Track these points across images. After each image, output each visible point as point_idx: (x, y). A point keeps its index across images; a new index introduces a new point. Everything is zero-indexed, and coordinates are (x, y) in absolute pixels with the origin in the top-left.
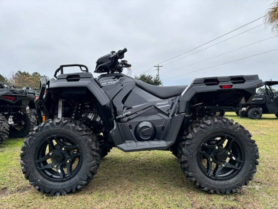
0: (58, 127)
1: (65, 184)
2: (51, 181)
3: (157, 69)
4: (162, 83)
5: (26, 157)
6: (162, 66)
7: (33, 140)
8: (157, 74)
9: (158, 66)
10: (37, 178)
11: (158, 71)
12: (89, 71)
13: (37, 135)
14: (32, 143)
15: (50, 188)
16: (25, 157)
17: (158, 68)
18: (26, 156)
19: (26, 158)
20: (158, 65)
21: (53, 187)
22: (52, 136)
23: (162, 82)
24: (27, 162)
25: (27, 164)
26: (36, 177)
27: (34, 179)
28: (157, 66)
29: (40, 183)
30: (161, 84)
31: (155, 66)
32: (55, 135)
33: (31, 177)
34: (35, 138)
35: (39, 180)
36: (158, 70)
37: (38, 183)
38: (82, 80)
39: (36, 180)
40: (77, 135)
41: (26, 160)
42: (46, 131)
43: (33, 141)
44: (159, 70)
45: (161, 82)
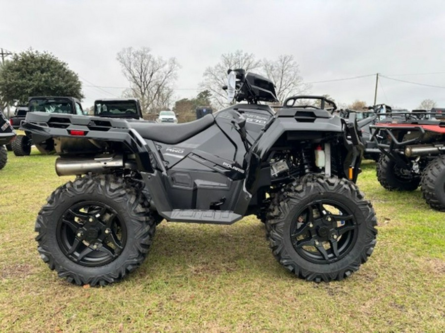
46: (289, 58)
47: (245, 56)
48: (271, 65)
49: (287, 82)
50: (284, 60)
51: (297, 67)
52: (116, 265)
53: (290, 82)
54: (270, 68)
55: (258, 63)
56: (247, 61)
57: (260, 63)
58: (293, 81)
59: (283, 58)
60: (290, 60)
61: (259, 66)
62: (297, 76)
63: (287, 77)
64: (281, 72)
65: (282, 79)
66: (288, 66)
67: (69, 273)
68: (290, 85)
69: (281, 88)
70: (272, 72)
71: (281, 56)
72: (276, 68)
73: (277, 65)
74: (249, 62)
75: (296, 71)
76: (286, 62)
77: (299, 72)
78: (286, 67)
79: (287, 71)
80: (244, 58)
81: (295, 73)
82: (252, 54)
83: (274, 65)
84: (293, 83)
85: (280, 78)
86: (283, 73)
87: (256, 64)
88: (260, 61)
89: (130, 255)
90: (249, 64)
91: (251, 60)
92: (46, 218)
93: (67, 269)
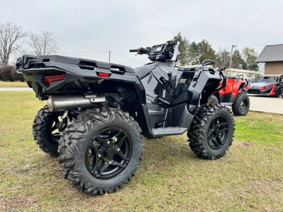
46: (49, 34)
47: (15, 27)
48: (36, 36)
49: (49, 50)
50: (46, 34)
51: (56, 40)
52: (126, 172)
53: (51, 50)
54: (35, 39)
55: (25, 34)
56: (16, 31)
57: (27, 34)
58: (54, 50)
59: (45, 33)
60: (50, 35)
61: (26, 36)
62: (56, 47)
63: (48, 47)
64: (44, 42)
65: (45, 47)
66: (50, 39)
67: (95, 187)
68: (51, 52)
69: (44, 53)
70: (38, 42)
71: (44, 31)
72: (40, 39)
73: (41, 37)
74: (18, 32)
75: (55, 43)
76: (47, 36)
77: (58, 44)
78: (48, 39)
79: (48, 43)
80: (13, 28)
81: (55, 44)
82: (20, 27)
83: (38, 37)
84: (54, 51)
85: (44, 47)
86: (45, 43)
87: (24, 34)
88: (27, 32)
89: (135, 164)
90: (18, 34)
91: (20, 31)
92: (81, 146)
93: (93, 185)
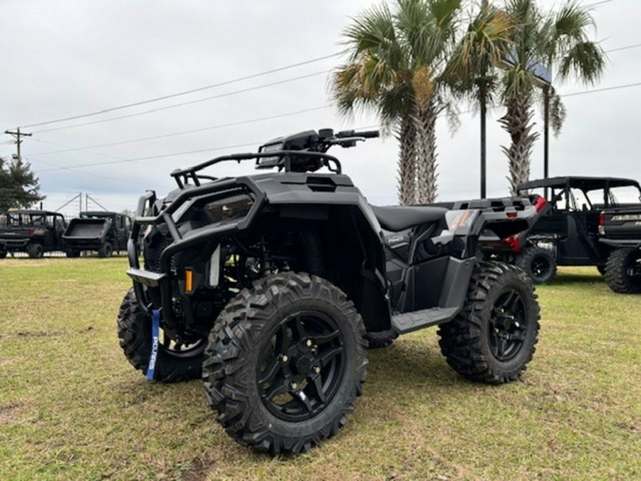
0: (308, 294)
1: (319, 421)
2: (290, 421)
3: (16, 140)
4: (36, 181)
5: (245, 373)
6: (30, 135)
7: (257, 331)
8: (16, 153)
9: (18, 134)
10: (265, 421)
11: (19, 146)
12: (344, 172)
13: (268, 316)
14: (256, 336)
15: (295, 438)
16: (241, 376)
17: (19, 137)
18: (243, 373)
19: (243, 377)
20: (18, 130)
21: (299, 433)
22: (293, 315)
23: (38, 179)
24: (246, 385)
25: (244, 393)
26: (263, 420)
27: (261, 425)
28: (16, 131)
29: (274, 432)
30: (32, 184)
31: (7, 132)
32: (298, 313)
33: (255, 421)
34: (262, 325)
35: (270, 426)
36: (19, 142)
37: (270, 431)
38: (341, 191)
39: (265, 427)
40: (341, 307)
41: (243, 382)
42: (284, 305)
43: (259, 333)
44: (21, 144)
45: (35, 178)
